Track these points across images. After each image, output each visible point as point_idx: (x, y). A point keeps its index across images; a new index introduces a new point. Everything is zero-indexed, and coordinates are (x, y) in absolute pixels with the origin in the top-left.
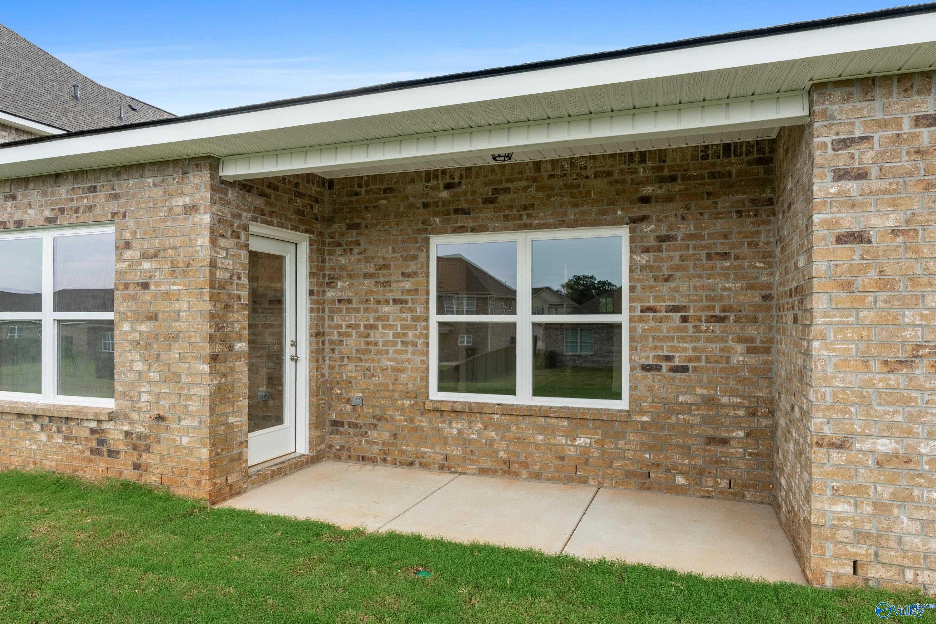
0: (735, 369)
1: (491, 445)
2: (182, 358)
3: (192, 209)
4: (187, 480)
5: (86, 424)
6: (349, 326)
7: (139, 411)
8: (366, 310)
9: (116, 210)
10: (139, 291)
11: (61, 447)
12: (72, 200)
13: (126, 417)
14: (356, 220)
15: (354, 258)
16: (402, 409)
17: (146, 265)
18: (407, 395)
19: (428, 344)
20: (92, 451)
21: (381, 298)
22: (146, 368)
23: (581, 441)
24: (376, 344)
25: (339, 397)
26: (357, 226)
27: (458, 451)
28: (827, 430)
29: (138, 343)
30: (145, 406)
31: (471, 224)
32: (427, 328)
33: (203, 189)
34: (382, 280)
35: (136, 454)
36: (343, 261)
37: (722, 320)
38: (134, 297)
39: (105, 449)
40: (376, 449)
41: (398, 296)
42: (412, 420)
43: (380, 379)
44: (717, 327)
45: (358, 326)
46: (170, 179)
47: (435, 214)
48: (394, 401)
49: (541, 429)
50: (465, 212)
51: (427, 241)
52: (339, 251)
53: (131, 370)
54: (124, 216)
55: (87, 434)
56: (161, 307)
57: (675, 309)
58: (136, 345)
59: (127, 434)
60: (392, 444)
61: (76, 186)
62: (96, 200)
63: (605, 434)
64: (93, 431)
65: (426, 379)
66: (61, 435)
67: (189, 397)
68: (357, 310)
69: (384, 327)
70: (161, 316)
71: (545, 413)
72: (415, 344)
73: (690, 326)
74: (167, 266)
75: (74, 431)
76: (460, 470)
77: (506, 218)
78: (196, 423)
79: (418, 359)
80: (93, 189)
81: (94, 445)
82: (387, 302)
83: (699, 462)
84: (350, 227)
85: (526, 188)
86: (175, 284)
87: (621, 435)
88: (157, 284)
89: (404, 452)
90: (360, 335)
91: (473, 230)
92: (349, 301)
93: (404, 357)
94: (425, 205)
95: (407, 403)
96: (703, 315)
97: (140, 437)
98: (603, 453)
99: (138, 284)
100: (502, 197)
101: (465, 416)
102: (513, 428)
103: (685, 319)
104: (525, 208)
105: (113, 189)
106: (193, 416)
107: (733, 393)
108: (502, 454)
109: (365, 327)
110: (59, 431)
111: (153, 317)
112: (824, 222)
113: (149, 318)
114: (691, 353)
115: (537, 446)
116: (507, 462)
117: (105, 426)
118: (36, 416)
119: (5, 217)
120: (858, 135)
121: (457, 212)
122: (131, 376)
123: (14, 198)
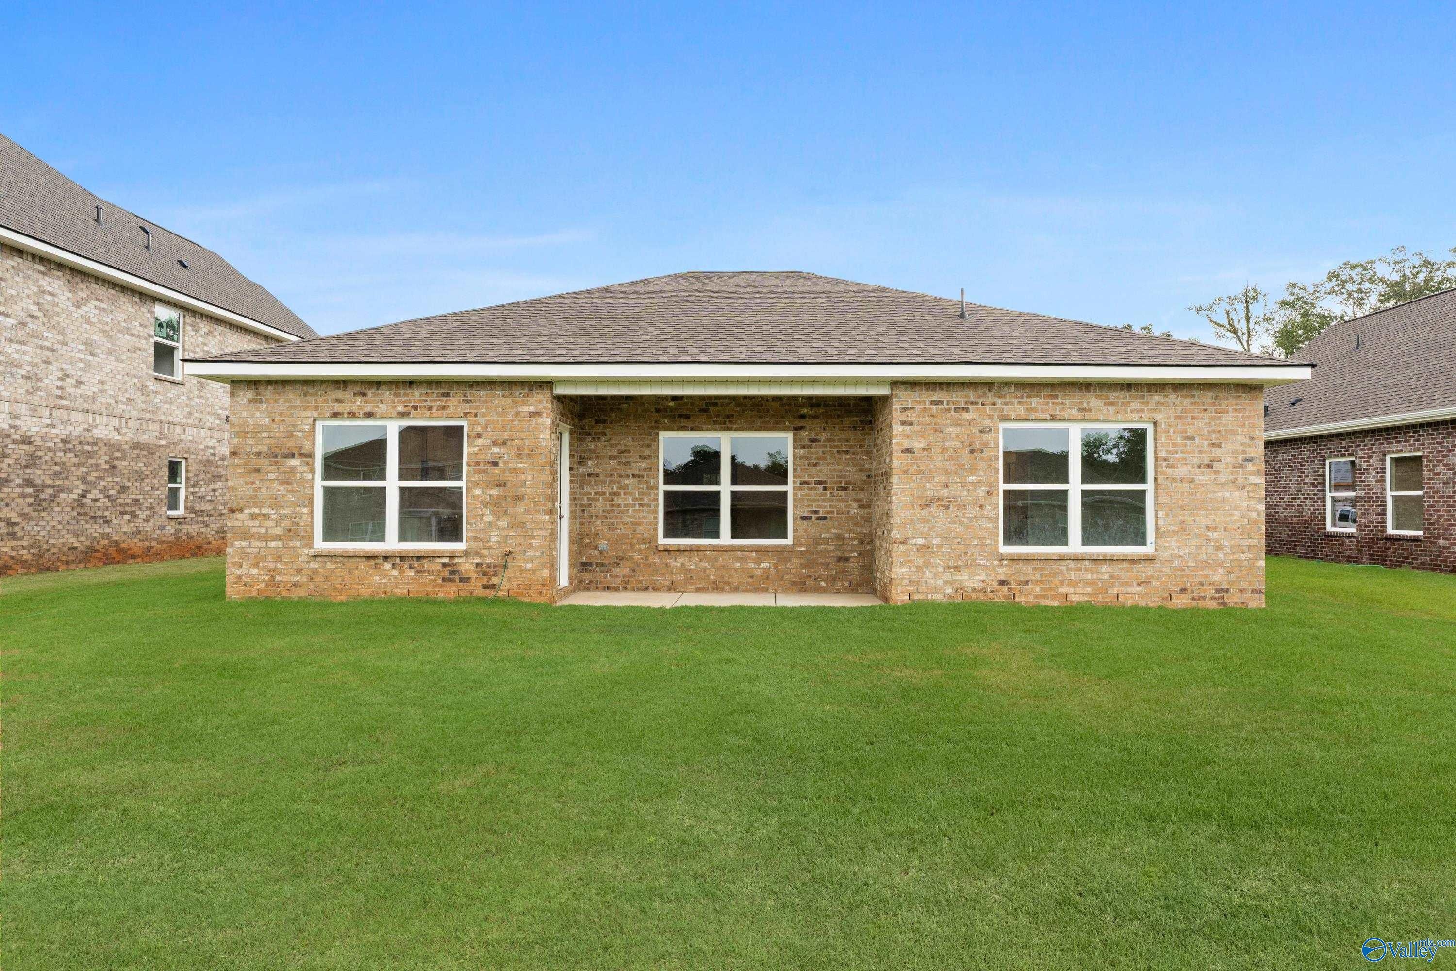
0: (853, 517)
1: (705, 572)
2: (527, 511)
4: (531, 592)
5: (438, 560)
6: (596, 494)
7: (490, 548)
8: (611, 482)
9: (468, 411)
10: (490, 467)
11: (413, 578)
12: (426, 401)
13: (477, 554)
14: (602, 418)
15: (600, 444)
16: (639, 552)
17: (496, 450)
18: (643, 541)
19: (657, 505)
20: (444, 579)
21: (623, 473)
22: (495, 519)
23: (764, 565)
24: (619, 506)
25: (588, 545)
26: (604, 422)
27: (681, 577)
28: (898, 536)
29: (488, 503)
31: (690, 426)
32: (657, 494)
33: (545, 402)
34: (624, 460)
35: (485, 578)
36: (592, 446)
37: (845, 489)
38: (485, 471)
39: (457, 577)
40: (618, 581)
41: (637, 472)
42: (647, 558)
43: (622, 530)
44: (842, 493)
45: (604, 493)
46: (517, 394)
47: (665, 417)
48: (633, 546)
49: (738, 559)
50: (687, 417)
51: (657, 435)
52: (589, 439)
53: (480, 521)
54: (476, 415)
55: (440, 567)
56: (508, 477)
57: (820, 483)
59: (477, 565)
60: (631, 576)
61: (429, 391)
62: (449, 403)
63: (779, 560)
64: (444, 565)
65: (656, 529)
66: (413, 570)
67: (533, 537)
68: (604, 482)
69: (625, 494)
70: (509, 484)
71: (741, 549)
72: (649, 506)
73: (828, 492)
74: (514, 452)
75: (426, 566)
76: (683, 590)
77: (715, 422)
78: (538, 554)
79: (652, 516)
80: (448, 395)
81: (447, 575)
82: (628, 476)
83: (833, 573)
84: (598, 422)
85: (728, 404)
86: (521, 463)
87: (788, 560)
88: (505, 463)
89: (640, 581)
90: (605, 500)
91: (692, 429)
92: (597, 475)
93: (641, 514)
94: (658, 410)
95: (643, 546)
96: (835, 486)
97: (489, 566)
98: (778, 572)
99: (488, 462)
100: (713, 408)
101: (686, 553)
102: (720, 559)
103: (825, 489)
104: (728, 417)
105: (465, 396)
106: (536, 550)
107: (851, 531)
108: (712, 577)
109: (610, 494)
110: (410, 567)
111: (501, 485)
112: (897, 444)
113: (499, 486)
114: (828, 509)
115: (736, 570)
116: (716, 582)
117: (456, 560)
118: (386, 558)
119: (354, 409)
120: (909, 406)
121: (681, 416)
122: (481, 525)
123: (364, 395)
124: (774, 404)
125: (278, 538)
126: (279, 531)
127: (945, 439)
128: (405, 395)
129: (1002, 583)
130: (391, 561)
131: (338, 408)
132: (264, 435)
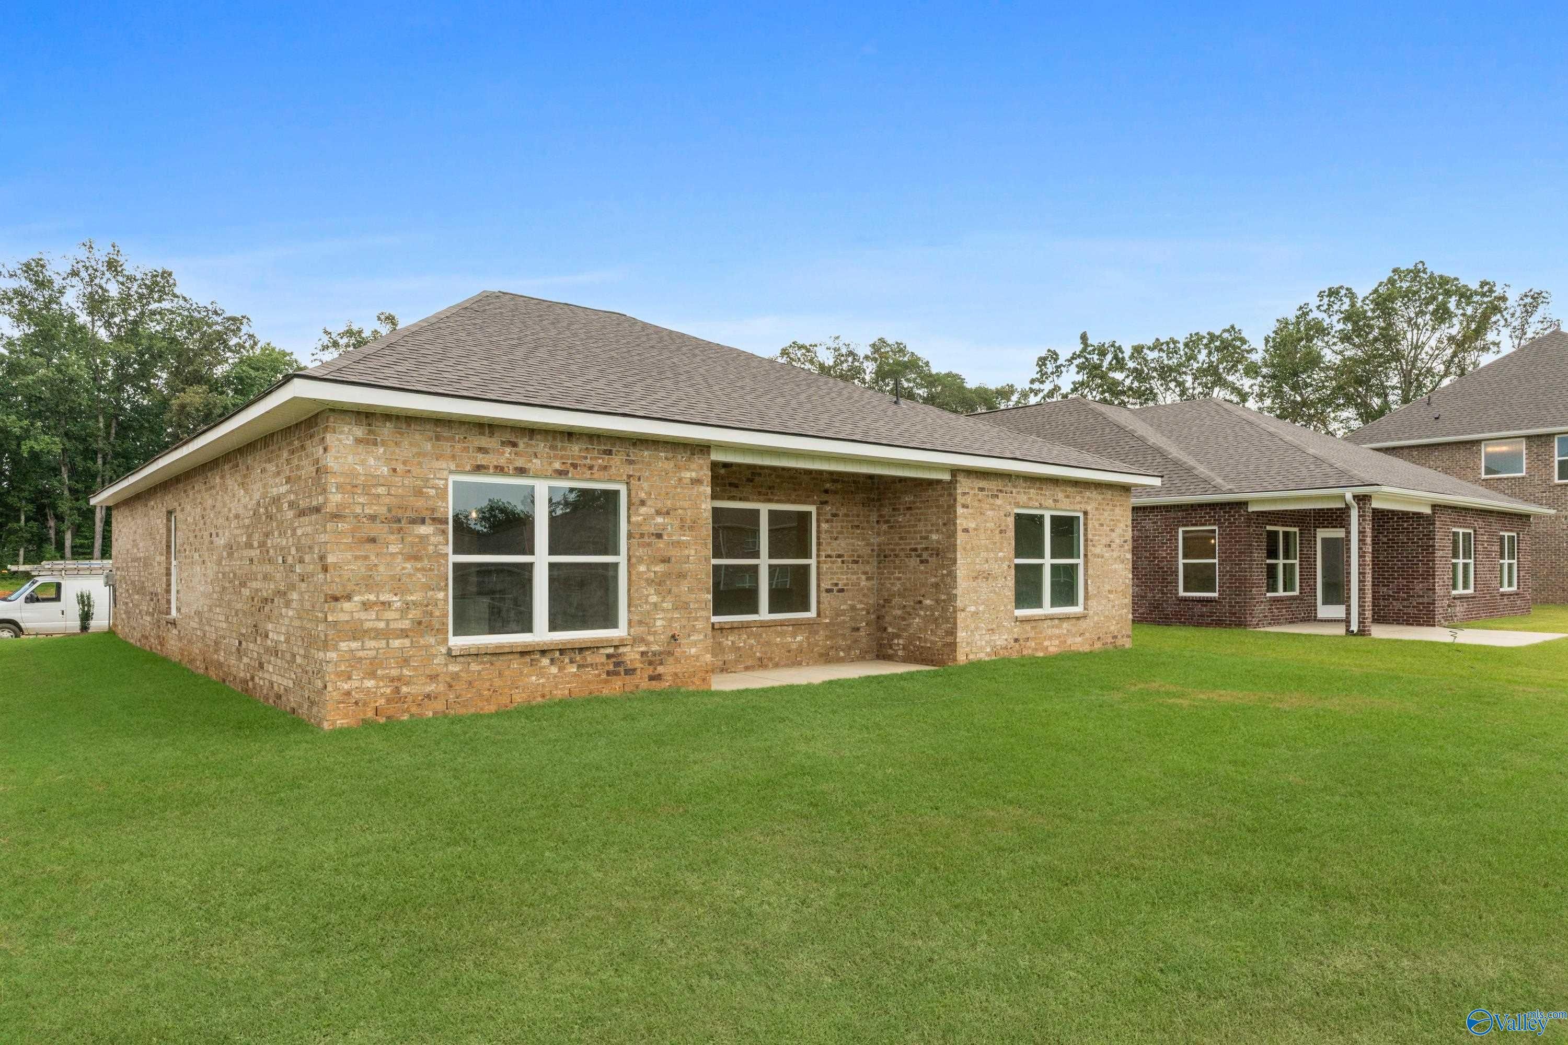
0: (862, 589)
1: (751, 650)
2: (690, 590)
3: (697, 482)
4: (695, 680)
5: (602, 651)
7: (655, 633)
9: (631, 473)
10: (653, 540)
11: (575, 675)
12: (586, 458)
13: (642, 640)
17: (660, 520)
19: (707, 581)
20: (608, 673)
22: (660, 600)
23: (799, 638)
27: (732, 657)
29: (653, 581)
30: (660, 631)
32: (707, 569)
33: (705, 468)
35: (651, 668)
37: (856, 562)
38: (649, 545)
39: (622, 669)
44: (855, 566)
46: (680, 457)
49: (778, 634)
50: (736, 486)
53: (647, 602)
54: (639, 479)
55: (604, 659)
56: (673, 552)
57: (839, 556)
58: (650, 582)
59: (643, 653)
61: (590, 447)
62: (612, 463)
63: (808, 633)
64: (609, 656)
66: (575, 665)
67: (696, 619)
70: (673, 559)
71: (782, 623)
73: (845, 565)
74: (677, 523)
75: (589, 659)
76: (733, 670)
78: (702, 637)
80: (609, 452)
81: (611, 667)
83: (849, 642)
86: (684, 535)
87: (814, 633)
88: (670, 535)
96: (850, 559)
97: (654, 654)
98: (809, 644)
99: (653, 534)
100: (757, 479)
101: (736, 631)
102: (764, 636)
103: (843, 562)
105: (628, 455)
106: (700, 633)
107: (861, 602)
108: (758, 654)
110: (572, 662)
111: (666, 560)
112: (960, 524)
113: (663, 561)
114: (845, 581)
115: (777, 645)
116: (760, 659)
117: (621, 650)
118: (543, 652)
119: (502, 462)
120: (966, 491)
121: (731, 485)
122: (647, 607)
123: (514, 445)
124: (806, 478)
125: (404, 634)
126: (406, 624)
127: (986, 521)
128: (563, 448)
129: (1016, 640)
130: (549, 655)
131: (481, 459)
132: (381, 490)
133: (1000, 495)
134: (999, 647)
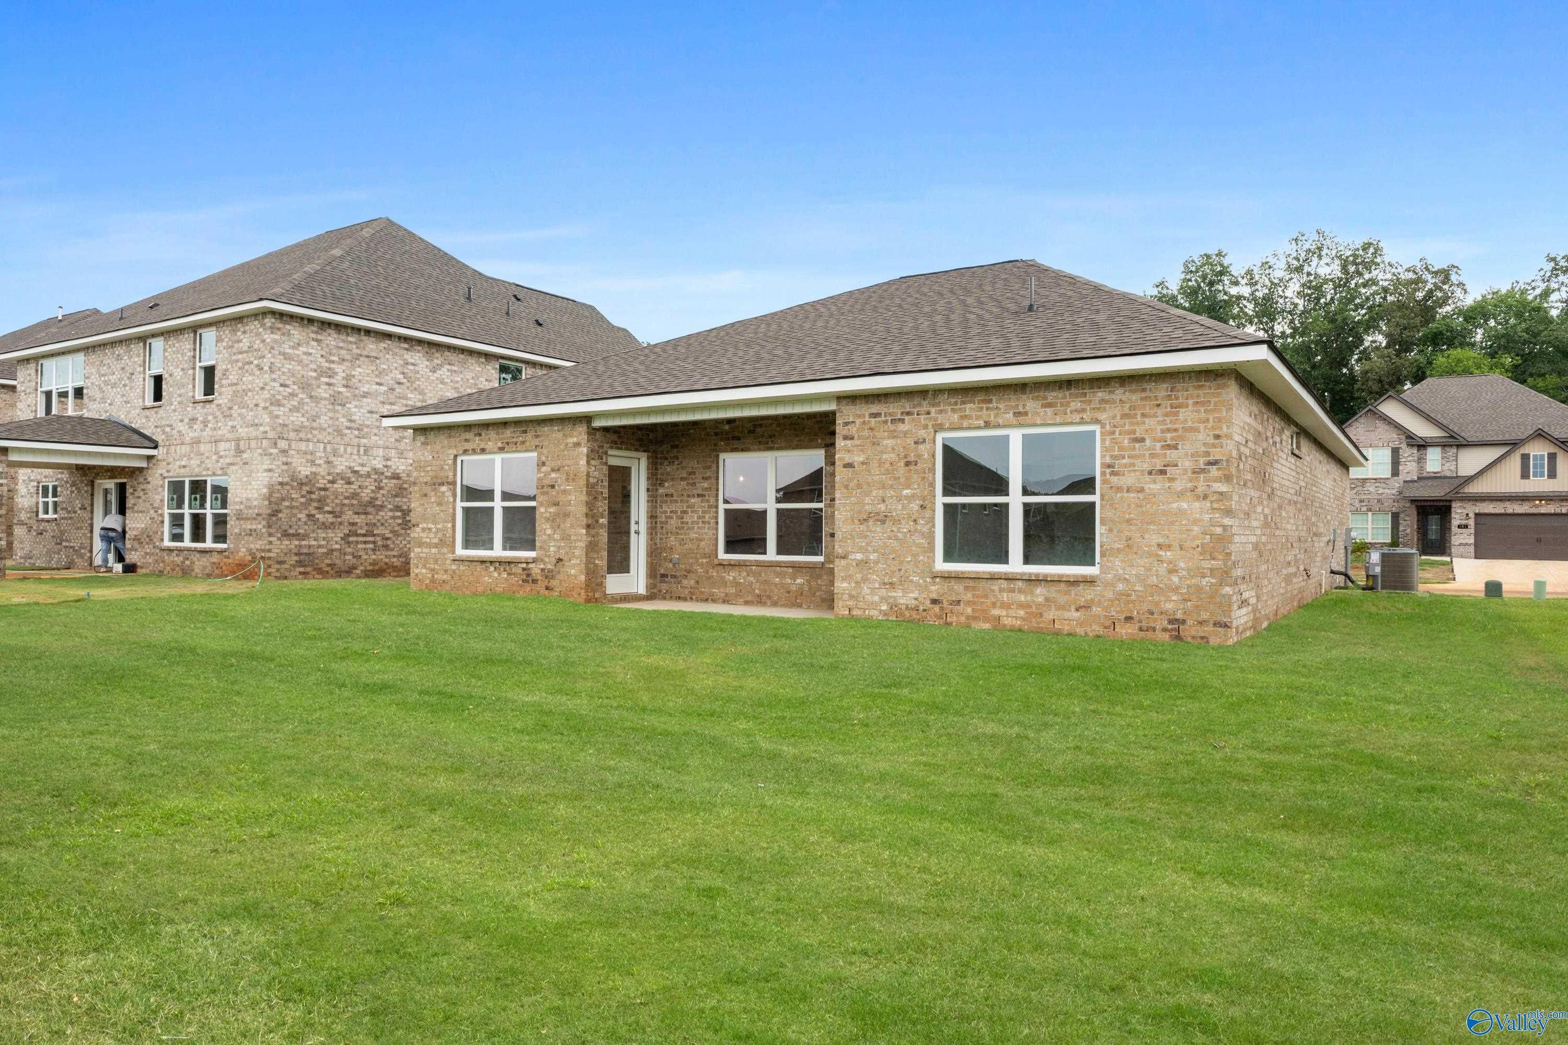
1: (751, 586)
2: (572, 526)
3: (578, 444)
4: (574, 593)
5: (520, 565)
6: (671, 512)
7: (549, 556)
8: (682, 501)
9: (537, 444)
10: (549, 490)
11: (506, 579)
12: (513, 437)
13: (542, 560)
14: (676, 443)
15: (674, 467)
16: (702, 565)
17: (553, 475)
18: (705, 556)
19: (717, 523)
20: (523, 581)
21: (691, 493)
22: (553, 532)
23: (799, 581)
24: (687, 523)
25: (665, 558)
26: (677, 446)
28: (840, 551)
29: (549, 519)
30: (552, 554)
31: (741, 447)
32: (717, 512)
33: (584, 434)
34: (691, 481)
35: (547, 581)
36: (669, 469)
38: (547, 493)
39: (530, 579)
40: (687, 591)
41: (700, 492)
42: (707, 572)
43: (689, 545)
45: (676, 512)
46: (567, 428)
47: (721, 440)
48: (697, 559)
49: (778, 575)
50: (739, 439)
51: (717, 456)
52: (666, 463)
53: (545, 534)
54: (542, 447)
55: (520, 571)
56: (562, 498)
58: (547, 520)
59: (542, 570)
60: (696, 588)
61: (515, 429)
62: (527, 439)
63: (811, 576)
64: (524, 569)
65: (716, 545)
66: (506, 573)
67: (575, 548)
68: (676, 502)
69: (692, 512)
70: (561, 503)
72: (709, 523)
74: (564, 477)
75: (513, 570)
77: (760, 442)
78: (578, 562)
79: (711, 532)
80: (525, 432)
81: (524, 577)
82: (694, 496)
84: (673, 447)
85: (771, 425)
86: (568, 486)
87: (819, 577)
88: (559, 486)
89: (702, 593)
90: (678, 517)
91: (742, 450)
92: (672, 495)
93: (703, 531)
94: (716, 434)
95: (705, 561)
97: (549, 571)
98: (810, 588)
99: (549, 486)
101: (737, 568)
102: (765, 574)
104: (770, 437)
106: (577, 558)
108: (757, 591)
109: (681, 512)
110: (505, 571)
111: (556, 504)
112: (839, 458)
113: (555, 505)
115: (776, 585)
116: (759, 596)
117: (531, 566)
118: (491, 562)
119: (475, 446)
120: (851, 420)
121: (734, 438)
122: (545, 537)
123: (480, 435)
124: (808, 423)
125: (436, 546)
126: (436, 541)
127: (882, 452)
128: (503, 433)
129: (934, 602)
130: (494, 564)
131: (468, 446)
132: (429, 468)
133: (907, 418)
134: (904, 607)
